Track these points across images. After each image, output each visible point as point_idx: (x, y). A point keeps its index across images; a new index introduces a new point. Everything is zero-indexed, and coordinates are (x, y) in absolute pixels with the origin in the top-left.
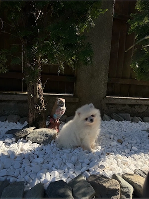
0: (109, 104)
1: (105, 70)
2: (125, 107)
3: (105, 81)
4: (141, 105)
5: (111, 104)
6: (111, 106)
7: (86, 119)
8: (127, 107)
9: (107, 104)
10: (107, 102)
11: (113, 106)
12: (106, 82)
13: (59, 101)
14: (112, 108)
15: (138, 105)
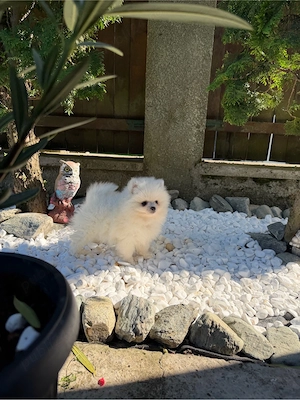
0: (208, 176)
1: (199, 103)
2: (246, 185)
3: (198, 127)
4: (284, 180)
5: (213, 177)
6: (212, 181)
7: (144, 204)
8: (249, 184)
9: (203, 176)
10: (202, 172)
11: (217, 181)
12: (203, 129)
13: (64, 166)
14: (215, 184)
15: (276, 180)
